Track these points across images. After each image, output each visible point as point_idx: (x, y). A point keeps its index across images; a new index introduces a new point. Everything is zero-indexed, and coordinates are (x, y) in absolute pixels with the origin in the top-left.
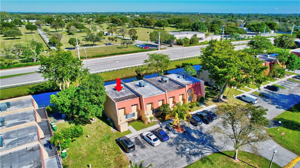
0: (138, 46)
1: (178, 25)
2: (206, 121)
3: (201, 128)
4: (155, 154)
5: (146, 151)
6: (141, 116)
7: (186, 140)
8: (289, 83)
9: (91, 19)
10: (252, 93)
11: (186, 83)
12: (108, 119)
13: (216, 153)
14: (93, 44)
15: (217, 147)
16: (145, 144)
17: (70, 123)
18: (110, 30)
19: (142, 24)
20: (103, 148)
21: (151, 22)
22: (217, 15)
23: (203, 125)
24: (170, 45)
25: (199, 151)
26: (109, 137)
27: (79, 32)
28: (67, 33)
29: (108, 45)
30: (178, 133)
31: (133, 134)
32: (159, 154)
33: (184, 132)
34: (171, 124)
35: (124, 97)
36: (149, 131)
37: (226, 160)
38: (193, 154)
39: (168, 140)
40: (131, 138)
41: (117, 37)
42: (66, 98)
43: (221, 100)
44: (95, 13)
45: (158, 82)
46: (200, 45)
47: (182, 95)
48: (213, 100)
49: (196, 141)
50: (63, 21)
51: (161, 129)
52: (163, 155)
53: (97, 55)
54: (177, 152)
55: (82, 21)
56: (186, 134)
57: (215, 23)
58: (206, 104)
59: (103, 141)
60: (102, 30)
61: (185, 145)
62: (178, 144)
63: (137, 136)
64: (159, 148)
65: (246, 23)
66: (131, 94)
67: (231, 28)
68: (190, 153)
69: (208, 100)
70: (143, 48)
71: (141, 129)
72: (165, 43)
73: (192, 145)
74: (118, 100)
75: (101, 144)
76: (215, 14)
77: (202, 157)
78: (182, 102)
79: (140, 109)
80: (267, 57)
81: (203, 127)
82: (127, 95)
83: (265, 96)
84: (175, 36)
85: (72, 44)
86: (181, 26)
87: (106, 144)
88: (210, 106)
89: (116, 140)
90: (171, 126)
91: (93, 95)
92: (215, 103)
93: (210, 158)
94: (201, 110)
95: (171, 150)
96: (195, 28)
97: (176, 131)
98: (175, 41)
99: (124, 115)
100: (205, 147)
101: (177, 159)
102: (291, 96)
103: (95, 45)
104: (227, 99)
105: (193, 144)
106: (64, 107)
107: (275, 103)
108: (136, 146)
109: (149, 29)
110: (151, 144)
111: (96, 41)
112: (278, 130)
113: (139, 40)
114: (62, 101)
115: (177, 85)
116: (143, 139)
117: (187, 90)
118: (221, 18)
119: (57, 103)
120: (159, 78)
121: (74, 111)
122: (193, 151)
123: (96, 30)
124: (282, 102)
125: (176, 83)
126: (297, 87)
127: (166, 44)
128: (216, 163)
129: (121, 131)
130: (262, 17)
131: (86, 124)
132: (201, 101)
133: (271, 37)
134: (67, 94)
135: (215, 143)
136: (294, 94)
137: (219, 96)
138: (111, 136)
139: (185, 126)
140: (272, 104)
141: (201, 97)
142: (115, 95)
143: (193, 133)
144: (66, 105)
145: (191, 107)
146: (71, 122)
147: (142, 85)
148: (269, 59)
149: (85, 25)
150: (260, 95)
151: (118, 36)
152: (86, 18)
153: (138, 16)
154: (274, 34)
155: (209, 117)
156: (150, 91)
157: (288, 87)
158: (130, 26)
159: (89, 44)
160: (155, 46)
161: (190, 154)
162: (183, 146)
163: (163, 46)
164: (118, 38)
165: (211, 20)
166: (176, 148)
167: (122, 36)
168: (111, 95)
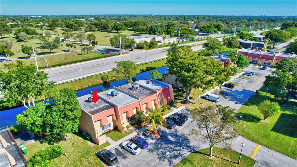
0: (98, 52)
1: (135, 28)
2: (179, 123)
3: (176, 131)
4: (138, 163)
5: (128, 161)
6: (117, 126)
7: (164, 144)
8: (241, 80)
9: (42, 23)
10: (213, 92)
11: (156, 89)
12: (84, 133)
13: (193, 153)
14: (50, 51)
15: (193, 147)
16: (126, 154)
17: (42, 143)
18: (66, 35)
19: (99, 28)
20: (84, 164)
21: (108, 26)
22: (170, 17)
23: (177, 127)
24: (131, 49)
25: (178, 153)
26: (88, 151)
27: (31, 38)
28: (16, 40)
29: (67, 52)
30: (155, 138)
31: (112, 146)
32: (142, 162)
33: (161, 136)
34: (148, 130)
35: (98, 109)
36: (127, 140)
37: (203, 158)
38: (173, 157)
39: (147, 146)
40: (111, 150)
41: (74, 43)
42: (36, 117)
43: (188, 101)
44: (44, 16)
45: (129, 89)
46: (159, 48)
47: (154, 100)
48: (181, 102)
49: (174, 144)
50: (8, 26)
51: (139, 136)
52: (145, 162)
53: (57, 64)
54: (158, 157)
55: (32, 26)
56: (164, 138)
57: (170, 25)
58: (175, 106)
59: (82, 157)
60: (57, 36)
61: (164, 149)
62: (158, 149)
63: (117, 147)
64: (140, 156)
65: (197, 25)
66: (105, 104)
67: (185, 30)
68: (170, 156)
69: (176, 102)
70: (105, 53)
71: (119, 139)
72: (125, 48)
73: (170, 148)
74: (93, 113)
75: (81, 160)
76: (167, 16)
77: (182, 159)
78: (154, 107)
79: (115, 119)
80: (221, 57)
81: (177, 130)
82: (101, 106)
83: (225, 94)
84: (135, 40)
85: (26, 53)
86: (139, 29)
87: (86, 160)
88: (180, 108)
89: (96, 154)
90: (148, 132)
91: (68, 111)
92: (183, 104)
93: (189, 158)
94: (173, 113)
95: (152, 157)
96: (152, 31)
97: (154, 136)
98: (135, 45)
99: (100, 127)
100: (183, 149)
101: (160, 164)
102: (244, 92)
103: (53, 53)
104: (193, 99)
105: (172, 147)
106: (34, 126)
107: (234, 99)
108: (118, 157)
109: (107, 33)
110: (132, 153)
111: (53, 48)
112: (240, 123)
113: (99, 45)
114: (32, 121)
115: (148, 91)
116: (123, 149)
117: (158, 95)
118: (173, 20)
119: (26, 123)
120: (130, 85)
121: (47, 129)
122: (173, 154)
123: (50, 36)
124: (238, 97)
125: (147, 89)
126: (247, 83)
127: (127, 48)
128: (195, 163)
129: (100, 144)
130: (209, 18)
131: (60, 141)
132: (171, 104)
133: (219, 37)
134: (36, 112)
135: (190, 143)
136: (246, 89)
137: (186, 98)
138: (89, 151)
139: (160, 130)
140: (231, 101)
141: (170, 100)
142: (88, 108)
143: (169, 136)
144: (37, 124)
145: (163, 111)
146: (42, 141)
147: (115, 95)
148: (223, 59)
149: (35, 30)
150: (220, 93)
151: (76, 41)
152: (35, 23)
153: (93, 19)
154: (222, 35)
155: (181, 119)
156: (124, 100)
157: (241, 84)
158: (86, 30)
159: (46, 51)
160: (117, 51)
161: (171, 158)
162: (163, 151)
163: (124, 51)
164: (76, 44)
165: (165, 23)
166: (157, 153)
167: (80, 41)
168: (84, 108)
